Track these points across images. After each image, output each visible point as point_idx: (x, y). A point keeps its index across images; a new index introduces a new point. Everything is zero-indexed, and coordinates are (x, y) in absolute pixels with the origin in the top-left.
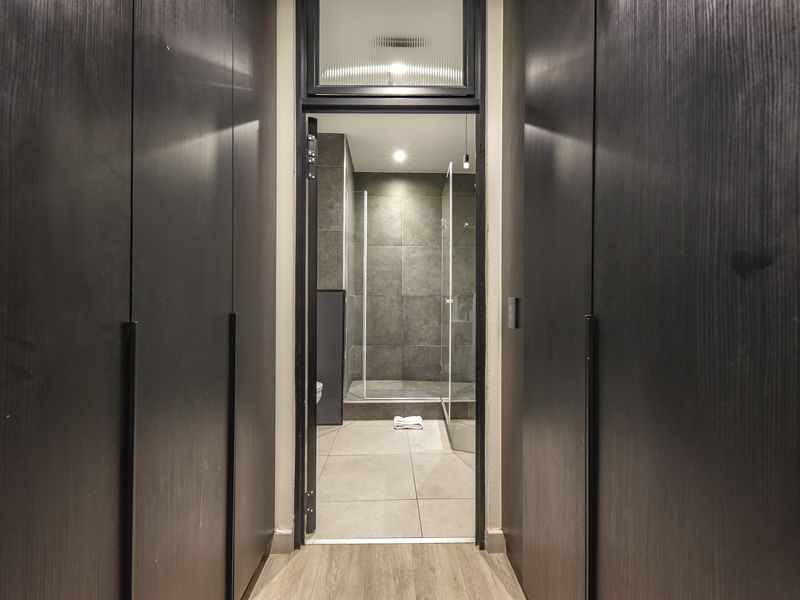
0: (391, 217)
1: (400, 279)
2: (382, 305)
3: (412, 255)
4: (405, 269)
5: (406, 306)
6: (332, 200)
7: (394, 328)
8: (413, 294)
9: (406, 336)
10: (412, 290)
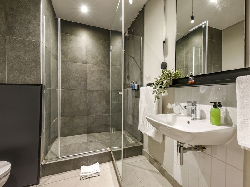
0: (80, 48)
1: (86, 81)
2: (75, 95)
3: (92, 69)
4: (88, 76)
5: (89, 96)
6: (30, 17)
7: (82, 107)
8: (92, 89)
9: (89, 111)
10: (92, 87)
